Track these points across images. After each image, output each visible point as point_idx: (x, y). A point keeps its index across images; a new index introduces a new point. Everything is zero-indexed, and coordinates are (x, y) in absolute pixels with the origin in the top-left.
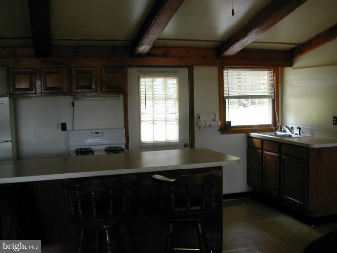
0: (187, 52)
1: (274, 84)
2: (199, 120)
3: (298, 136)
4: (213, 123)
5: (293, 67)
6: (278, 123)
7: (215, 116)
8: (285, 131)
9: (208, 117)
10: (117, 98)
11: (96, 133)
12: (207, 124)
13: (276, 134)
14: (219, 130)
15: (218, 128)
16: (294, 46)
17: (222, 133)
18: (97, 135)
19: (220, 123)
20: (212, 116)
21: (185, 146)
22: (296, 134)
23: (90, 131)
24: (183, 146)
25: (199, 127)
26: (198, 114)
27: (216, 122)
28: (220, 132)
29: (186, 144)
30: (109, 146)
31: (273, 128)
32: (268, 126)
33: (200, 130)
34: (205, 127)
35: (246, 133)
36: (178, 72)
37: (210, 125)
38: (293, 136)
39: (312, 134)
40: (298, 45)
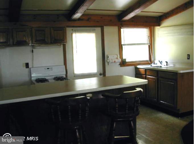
0: (101, 18)
1: (149, 36)
2: (108, 59)
3: (166, 66)
4: (116, 60)
5: (161, 26)
6: (152, 59)
7: (118, 56)
8: (156, 64)
9: (113, 57)
10: (59, 46)
11: (48, 69)
12: (113, 61)
13: (151, 66)
14: (119, 65)
15: (119, 63)
16: (163, 14)
17: (121, 66)
18: (48, 70)
19: (120, 60)
20: (116, 56)
21: (100, 75)
22: (165, 65)
23: (44, 68)
24: (99, 75)
25: (108, 63)
26: (107, 55)
27: (118, 60)
28: (120, 66)
29: (101, 73)
30: (56, 76)
31: (150, 62)
32: (147, 61)
33: (108, 65)
34: (112, 63)
35: (135, 66)
36: (95, 30)
37: (115, 62)
38: (163, 66)
39: (174, 65)
40: (165, 13)
